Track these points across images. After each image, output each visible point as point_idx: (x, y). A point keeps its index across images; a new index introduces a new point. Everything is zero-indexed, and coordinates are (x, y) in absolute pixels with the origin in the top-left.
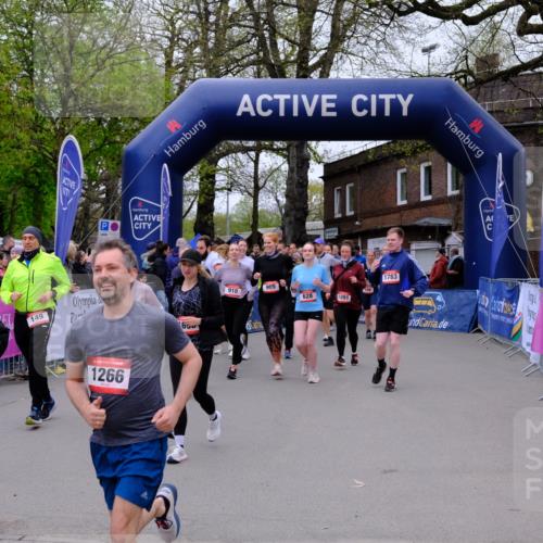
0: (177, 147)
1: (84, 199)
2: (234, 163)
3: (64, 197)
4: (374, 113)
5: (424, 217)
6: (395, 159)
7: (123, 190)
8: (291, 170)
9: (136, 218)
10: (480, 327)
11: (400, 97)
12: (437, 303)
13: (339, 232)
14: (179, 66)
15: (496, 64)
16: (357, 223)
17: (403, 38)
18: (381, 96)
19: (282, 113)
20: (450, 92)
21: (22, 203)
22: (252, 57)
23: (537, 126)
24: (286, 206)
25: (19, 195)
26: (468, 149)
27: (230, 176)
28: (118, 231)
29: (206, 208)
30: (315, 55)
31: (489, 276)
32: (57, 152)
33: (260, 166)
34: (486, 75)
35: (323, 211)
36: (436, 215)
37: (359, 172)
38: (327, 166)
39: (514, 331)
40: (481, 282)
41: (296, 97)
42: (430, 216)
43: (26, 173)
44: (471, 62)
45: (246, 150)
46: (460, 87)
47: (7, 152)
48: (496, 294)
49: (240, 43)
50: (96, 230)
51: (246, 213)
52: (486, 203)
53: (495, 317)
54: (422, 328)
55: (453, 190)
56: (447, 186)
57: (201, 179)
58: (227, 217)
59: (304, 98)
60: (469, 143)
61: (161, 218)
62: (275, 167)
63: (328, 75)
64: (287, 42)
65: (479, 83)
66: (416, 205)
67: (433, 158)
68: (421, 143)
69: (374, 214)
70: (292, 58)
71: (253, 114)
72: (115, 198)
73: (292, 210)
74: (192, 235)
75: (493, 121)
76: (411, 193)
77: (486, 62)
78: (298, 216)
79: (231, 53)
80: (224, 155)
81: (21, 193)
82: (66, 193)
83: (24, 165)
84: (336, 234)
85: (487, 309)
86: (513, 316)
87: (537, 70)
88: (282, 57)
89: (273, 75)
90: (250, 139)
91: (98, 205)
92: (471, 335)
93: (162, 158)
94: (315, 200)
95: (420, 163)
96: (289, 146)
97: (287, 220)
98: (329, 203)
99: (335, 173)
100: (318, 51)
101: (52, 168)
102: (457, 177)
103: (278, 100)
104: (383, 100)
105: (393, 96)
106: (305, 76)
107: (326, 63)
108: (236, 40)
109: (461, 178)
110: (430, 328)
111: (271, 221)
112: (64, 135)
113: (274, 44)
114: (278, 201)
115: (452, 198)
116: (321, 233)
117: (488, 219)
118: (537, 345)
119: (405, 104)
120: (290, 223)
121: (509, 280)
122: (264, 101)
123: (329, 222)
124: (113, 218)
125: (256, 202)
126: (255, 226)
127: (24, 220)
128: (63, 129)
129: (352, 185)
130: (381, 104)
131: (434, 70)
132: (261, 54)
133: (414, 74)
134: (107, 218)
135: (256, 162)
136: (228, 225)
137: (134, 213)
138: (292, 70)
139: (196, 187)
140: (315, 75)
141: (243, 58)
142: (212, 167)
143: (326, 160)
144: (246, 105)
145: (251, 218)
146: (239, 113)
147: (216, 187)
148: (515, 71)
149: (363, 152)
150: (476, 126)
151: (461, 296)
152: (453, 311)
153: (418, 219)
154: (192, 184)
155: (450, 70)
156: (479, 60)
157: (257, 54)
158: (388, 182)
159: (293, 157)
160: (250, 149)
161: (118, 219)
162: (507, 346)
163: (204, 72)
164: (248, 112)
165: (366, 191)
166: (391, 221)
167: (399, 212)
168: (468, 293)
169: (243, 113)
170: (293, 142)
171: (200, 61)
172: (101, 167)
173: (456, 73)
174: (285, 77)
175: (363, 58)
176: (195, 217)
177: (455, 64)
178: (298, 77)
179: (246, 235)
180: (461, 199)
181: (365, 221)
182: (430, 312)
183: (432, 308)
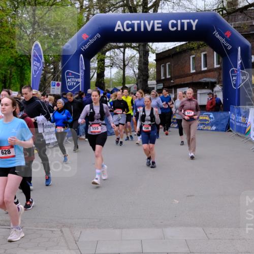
0: (87, 46)
1: (43, 72)
2: (113, 54)
3: (34, 71)
4: (179, 29)
5: (203, 78)
6: (189, 51)
8: (140, 57)
9: (69, 80)
10: (231, 129)
11: (192, 21)
12: (210, 118)
13: (164, 85)
14: (86, 8)
15: (237, 5)
16: (172, 81)
18: (183, 21)
19: (136, 30)
20: (215, 17)
21: (15, 74)
22: (121, 3)
24: (138, 74)
25: (13, 70)
27: (112, 60)
28: (60, 87)
29: (101, 75)
30: (151, 2)
31: (234, 105)
33: (126, 55)
34: (232, 11)
35: (155, 76)
36: (209, 77)
37: (173, 57)
38: (157, 55)
39: (247, 130)
40: (231, 108)
41: (142, 22)
42: (206, 78)
43: (16, 59)
44: (225, 4)
45: (119, 48)
47: (7, 50)
48: (238, 114)
50: (50, 86)
52: (233, 71)
53: (238, 124)
54: (204, 130)
55: (217, 65)
56: (214, 64)
57: (98, 62)
58: (111, 80)
59: (146, 22)
60: (225, 42)
61: (80, 80)
62: (133, 55)
63: (157, 11)
65: (229, 14)
66: (199, 72)
67: (207, 50)
68: (202, 43)
69: (180, 77)
70: (140, 3)
71: (122, 30)
72: (58, 72)
73: (141, 75)
74: (95, 88)
75: (236, 32)
76: (197, 67)
77: (232, 4)
78: (144, 78)
79: (111, 1)
80: (108, 50)
81: (14, 69)
82: (35, 69)
83: (15, 56)
84: (162, 86)
85: (234, 120)
86: (246, 124)
88: (135, 3)
89: (131, 12)
90: (120, 42)
91: (50, 75)
92: (226, 133)
93: (79, 52)
94: (152, 71)
95: (201, 52)
96: (139, 45)
97: (139, 80)
98: (158, 72)
99: (161, 58)
101: (29, 58)
102: (219, 58)
103: (134, 24)
104: (184, 23)
105: (188, 21)
106: (146, 12)
107: (156, 5)
109: (221, 59)
110: (207, 130)
111: (131, 81)
114: (134, 71)
115: (217, 69)
116: (155, 86)
117: (234, 78)
119: (194, 24)
120: (140, 82)
121: (244, 107)
123: (159, 81)
124: (57, 81)
125: (124, 72)
126: (124, 83)
127: (16, 82)
129: (169, 63)
130: (182, 24)
131: (207, 8)
132: (125, 2)
133: (198, 10)
134: (54, 80)
135: (124, 53)
136: (111, 83)
137: (67, 78)
138: (140, 9)
139: (96, 65)
140: (151, 11)
141: (117, 4)
142: (102, 56)
143: (156, 52)
144: (119, 26)
145: (122, 80)
146: (116, 30)
147: (105, 65)
148: (246, 7)
149: (174, 48)
150: (228, 34)
151: (222, 114)
152: (218, 122)
153: (200, 79)
154: (94, 64)
155: (215, 8)
156: (229, 3)
157: (123, 2)
158: (186, 62)
159: (141, 50)
160: (121, 47)
161: (60, 81)
162: (244, 138)
163: (98, 11)
164: (120, 30)
165: (176, 66)
166: (188, 80)
167: (192, 76)
168: (225, 113)
169: (118, 30)
170: (141, 43)
171: (96, 6)
172: (51, 56)
173: (218, 9)
174: (137, 12)
175: (174, 3)
176: (95, 79)
177: (217, 5)
178: (143, 12)
179: (120, 88)
180: (221, 69)
181: (175, 80)
182: (207, 122)
183: (208, 121)
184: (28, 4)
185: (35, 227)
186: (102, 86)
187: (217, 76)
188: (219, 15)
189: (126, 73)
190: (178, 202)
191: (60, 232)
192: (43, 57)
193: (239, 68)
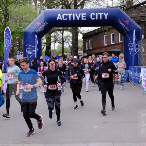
1: (12, 46)
2: (56, 34)
3: (6, 45)
4: (97, 19)
5: (112, 49)
6: (103, 32)
7: (24, 42)
8: (73, 36)
9: (28, 51)
11: (104, 14)
13: (88, 54)
14: (39, 6)
15: (133, 3)
16: (93, 51)
18: (99, 14)
19: (70, 19)
20: (119, 13)
23: (145, 21)
24: (72, 46)
26: (125, 29)
27: (55, 38)
28: (23, 55)
29: (48, 47)
30: (79, 2)
31: (132, 65)
32: (4, 32)
33: (64, 35)
34: (130, 7)
35: (83, 48)
36: (116, 48)
37: (93, 36)
39: (140, 81)
40: (129, 68)
41: (74, 14)
42: (114, 49)
44: (125, 3)
45: (59, 30)
48: (134, 71)
50: (16, 55)
51: (61, 49)
53: (134, 77)
55: (121, 41)
56: (119, 40)
57: (47, 39)
58: (55, 50)
59: (76, 14)
60: (125, 27)
61: (35, 51)
62: (68, 35)
63: (83, 8)
65: (127, 9)
66: (110, 45)
67: (115, 31)
68: (111, 27)
69: (98, 48)
70: (72, 3)
71: (61, 19)
72: (21, 46)
73: (74, 48)
74: (44, 56)
75: (132, 20)
76: (108, 42)
77: (129, 3)
78: (76, 49)
79: (54, 1)
80: (53, 32)
84: (87, 54)
85: (132, 75)
86: (139, 77)
87: (144, 5)
88: (69, 2)
89: (67, 8)
90: (61, 27)
91: (16, 47)
92: (127, 83)
93: (35, 33)
94: (80, 45)
95: (111, 33)
96: (72, 29)
97: (72, 50)
98: (84, 45)
99: (86, 36)
101: (2, 37)
102: (122, 37)
103: (69, 15)
104: (100, 15)
105: (103, 14)
106: (76, 8)
107: (82, 4)
109: (123, 37)
111: (68, 51)
112: (5, 27)
114: (69, 45)
115: (120, 43)
116: (82, 54)
117: (131, 49)
119: (106, 16)
120: (73, 52)
121: (138, 67)
123: (85, 51)
124: (21, 51)
126: (63, 53)
128: (5, 25)
129: (91, 40)
130: (99, 16)
131: (114, 6)
132: (63, 2)
133: (108, 7)
134: (19, 51)
135: (63, 34)
136: (55, 52)
138: (72, 6)
139: (45, 41)
140: (79, 8)
141: (58, 3)
142: (49, 36)
143: (83, 33)
144: (59, 17)
146: (57, 19)
147: (51, 41)
148: (138, 5)
149: (94, 30)
150: (127, 22)
154: (44, 41)
155: (119, 5)
156: (127, 2)
157: (62, 2)
158: (102, 39)
159: (74, 32)
160: (61, 30)
161: (23, 51)
162: (138, 86)
163: (46, 8)
165: (95, 41)
169: (59, 19)
170: (73, 28)
171: (45, 4)
172: (17, 36)
173: (121, 6)
174: (70, 8)
175: (93, 2)
176: (45, 50)
177: (120, 4)
178: (74, 8)
179: (60, 55)
180: (123, 43)
181: (95, 50)
184: (2, 3)
185: (7, 144)
186: (49, 54)
187: (121, 48)
188: (122, 10)
189: (64, 46)
190: (97, 127)
192: (11, 37)
193: (134, 42)
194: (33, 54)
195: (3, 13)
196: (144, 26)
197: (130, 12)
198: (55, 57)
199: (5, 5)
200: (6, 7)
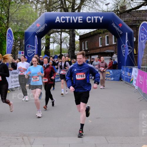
0: (39, 31)
1: (14, 45)
2: (55, 35)
3: (8, 44)
4: (93, 22)
5: (106, 50)
6: (98, 34)
7: (25, 42)
8: (70, 37)
9: (28, 50)
11: (100, 17)
12: (110, 73)
15: (126, 8)
16: (89, 52)
17: (100, 1)
18: (94, 17)
19: (68, 22)
20: (113, 16)
22: (59, 6)
23: (137, 25)
24: (69, 47)
26: (118, 32)
27: (54, 39)
28: (24, 54)
29: (48, 48)
30: (76, 6)
31: (124, 66)
32: (6, 32)
33: (62, 36)
34: (123, 11)
35: (79, 48)
36: (110, 49)
37: (89, 38)
38: (80, 36)
39: (131, 80)
40: (122, 68)
41: (71, 17)
42: (108, 50)
44: (119, 8)
45: (58, 32)
46: (116, 14)
48: (126, 71)
49: (56, 2)
50: (17, 54)
51: (58, 49)
52: (123, 46)
53: (126, 77)
55: (114, 42)
56: (113, 42)
57: (46, 40)
58: (53, 50)
59: (74, 17)
60: (118, 30)
61: (35, 50)
62: (66, 36)
63: (80, 11)
64: (69, 2)
65: (121, 13)
66: (104, 47)
67: (109, 34)
68: (105, 30)
69: (93, 49)
70: (70, 7)
71: (60, 22)
72: (22, 45)
73: (71, 48)
74: (44, 55)
75: (125, 24)
76: (103, 43)
77: (123, 8)
78: (73, 50)
79: (53, 5)
80: (52, 33)
82: (9, 43)
85: (124, 75)
86: (131, 76)
87: (136, 10)
88: (67, 6)
89: (65, 11)
90: (59, 29)
91: (18, 47)
92: (119, 82)
93: (35, 34)
94: (77, 45)
95: (105, 35)
96: (70, 31)
97: (70, 51)
99: (82, 38)
100: (77, 5)
101: (5, 37)
103: (66, 18)
105: (98, 17)
106: (74, 12)
107: (79, 8)
108: (55, 2)
109: (116, 39)
110: (109, 80)
111: (65, 51)
112: (8, 28)
113: (65, 3)
114: (67, 46)
115: (114, 45)
117: (124, 50)
118: (137, 84)
119: (101, 19)
120: (70, 52)
121: (129, 67)
122: (63, 18)
124: (22, 51)
125: (61, 46)
126: (61, 53)
128: (8, 26)
129: (87, 41)
130: (94, 19)
131: (108, 10)
132: (62, 5)
133: (103, 11)
134: (20, 50)
136: (54, 52)
137: (28, 49)
138: (70, 10)
139: (45, 42)
140: (76, 11)
141: (57, 7)
142: (48, 37)
143: (80, 35)
144: (58, 20)
145: (60, 51)
146: (56, 22)
147: (50, 42)
148: (130, 10)
150: (120, 25)
151: (117, 71)
152: (115, 75)
153: (105, 50)
154: (43, 41)
155: (113, 10)
156: (121, 7)
157: (61, 5)
158: (97, 41)
159: (71, 34)
160: (59, 32)
161: (24, 51)
162: (129, 84)
163: (46, 10)
164: (58, 22)
165: (91, 43)
166: (98, 51)
167: (99, 49)
168: (119, 70)
169: (57, 22)
171: (45, 7)
172: (18, 36)
173: (115, 11)
174: (68, 12)
175: (90, 7)
176: (44, 50)
177: (114, 8)
178: (72, 12)
179: (58, 55)
180: (116, 45)
181: (91, 51)
182: (108, 76)
183: (109, 74)
184: (5, 6)
185: (8, 136)
186: (48, 54)
187: (114, 49)
190: (91, 121)
191: (22, 139)
192: (13, 37)
193: (127, 44)
194: (33, 53)
195: (5, 14)
196: (136, 29)
197: (123, 16)
198: (53, 57)
199: (7, 8)
200: (8, 10)
